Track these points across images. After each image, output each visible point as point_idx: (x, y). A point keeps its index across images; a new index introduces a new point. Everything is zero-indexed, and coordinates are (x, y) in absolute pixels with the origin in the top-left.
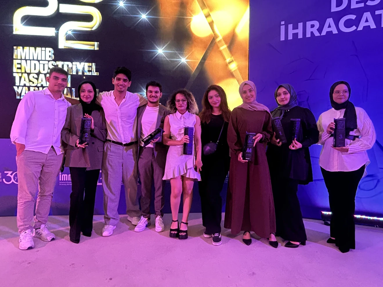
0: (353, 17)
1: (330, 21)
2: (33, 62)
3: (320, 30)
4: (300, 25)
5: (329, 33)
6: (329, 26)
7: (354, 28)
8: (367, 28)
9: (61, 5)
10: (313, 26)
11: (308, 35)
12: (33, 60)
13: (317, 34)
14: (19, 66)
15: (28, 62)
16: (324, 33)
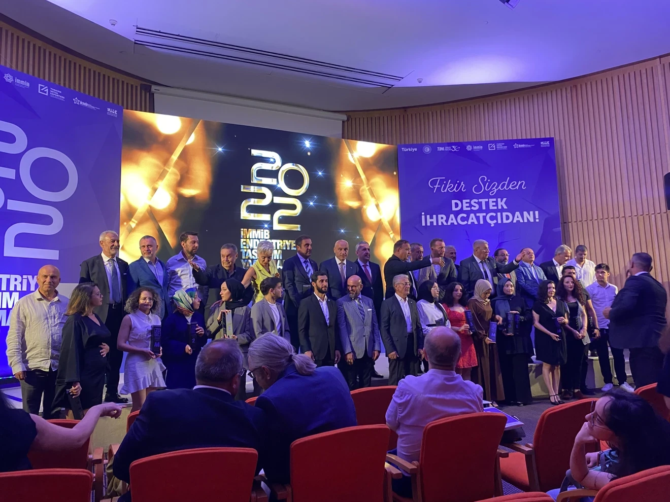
0: (465, 215)
1: (452, 216)
2: (255, 240)
3: (447, 221)
4: (434, 216)
5: (452, 224)
6: (452, 220)
7: (466, 222)
8: (473, 223)
9: (274, 197)
10: (442, 218)
11: (440, 224)
12: (255, 238)
13: (445, 224)
14: (245, 243)
15: (251, 240)
16: (449, 224)
